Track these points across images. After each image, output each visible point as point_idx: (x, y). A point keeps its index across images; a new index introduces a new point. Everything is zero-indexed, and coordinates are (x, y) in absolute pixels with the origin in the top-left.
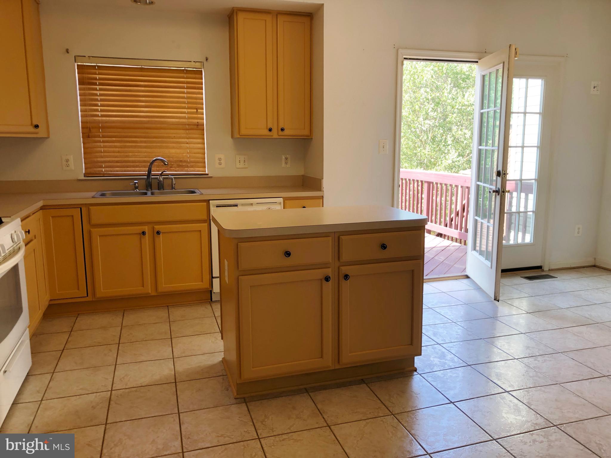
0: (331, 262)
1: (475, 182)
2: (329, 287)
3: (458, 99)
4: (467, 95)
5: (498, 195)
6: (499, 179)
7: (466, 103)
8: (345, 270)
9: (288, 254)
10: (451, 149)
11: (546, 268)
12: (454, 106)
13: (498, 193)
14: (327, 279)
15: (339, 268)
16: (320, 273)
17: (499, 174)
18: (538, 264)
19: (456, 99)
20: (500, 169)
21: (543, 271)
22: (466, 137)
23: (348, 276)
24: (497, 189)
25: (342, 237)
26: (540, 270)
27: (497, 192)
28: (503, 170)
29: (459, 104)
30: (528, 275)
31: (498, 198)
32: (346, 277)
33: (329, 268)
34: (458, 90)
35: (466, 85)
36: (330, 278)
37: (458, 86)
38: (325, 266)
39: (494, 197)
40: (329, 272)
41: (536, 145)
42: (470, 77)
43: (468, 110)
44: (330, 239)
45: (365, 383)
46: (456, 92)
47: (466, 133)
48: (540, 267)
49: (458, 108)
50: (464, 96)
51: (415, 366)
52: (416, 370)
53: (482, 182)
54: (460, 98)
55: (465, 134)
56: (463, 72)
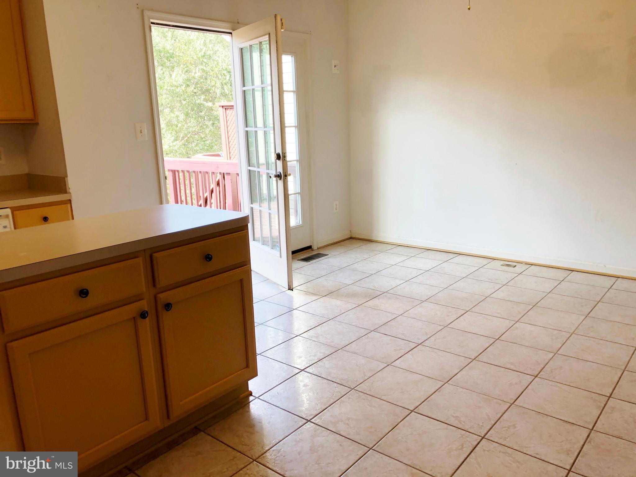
0: (145, 291)
1: (246, 167)
2: (146, 325)
3: (165, 79)
4: (174, 75)
5: (280, 179)
6: (279, 163)
7: (175, 83)
8: (164, 297)
9: (84, 293)
10: (166, 133)
11: (315, 247)
12: (162, 87)
13: (280, 178)
14: (143, 315)
15: (155, 297)
16: (133, 309)
17: (278, 157)
18: (308, 245)
19: (163, 79)
20: (279, 151)
21: (313, 250)
22: (180, 120)
23: (170, 305)
24: (278, 173)
25: (155, 255)
26: (310, 250)
27: (278, 176)
28: (282, 153)
29: (167, 85)
30: (303, 257)
31: (281, 183)
32: (168, 306)
33: (143, 299)
34: (164, 69)
35: (171, 64)
36: (147, 313)
37: (162, 65)
38: (138, 298)
39: (275, 182)
40: (144, 305)
41: (294, 125)
42: (174, 55)
43: (178, 90)
44: (140, 260)
45: (201, 431)
46: (162, 72)
47: (179, 116)
48: (309, 247)
49: (167, 89)
50: (171, 75)
51: (250, 390)
52: (251, 394)
53: (255, 167)
54: (167, 78)
55: (177, 116)
56: (166, 50)
